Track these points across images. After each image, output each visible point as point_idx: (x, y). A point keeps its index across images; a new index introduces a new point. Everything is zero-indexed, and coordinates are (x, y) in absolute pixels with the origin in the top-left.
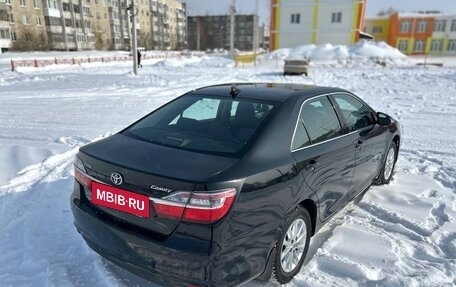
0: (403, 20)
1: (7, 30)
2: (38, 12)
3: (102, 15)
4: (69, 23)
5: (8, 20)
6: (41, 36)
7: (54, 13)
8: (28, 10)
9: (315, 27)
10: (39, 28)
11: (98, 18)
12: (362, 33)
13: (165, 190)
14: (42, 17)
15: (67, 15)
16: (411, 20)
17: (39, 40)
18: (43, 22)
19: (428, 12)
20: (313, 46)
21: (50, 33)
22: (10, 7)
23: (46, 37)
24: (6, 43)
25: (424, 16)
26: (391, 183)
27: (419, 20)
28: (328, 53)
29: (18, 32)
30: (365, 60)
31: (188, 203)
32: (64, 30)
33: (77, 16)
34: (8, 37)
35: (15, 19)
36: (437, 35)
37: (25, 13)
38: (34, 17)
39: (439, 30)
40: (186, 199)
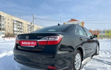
1: (4, 33)
2: (12, 29)
3: (26, 30)
4: (19, 31)
5: (4, 31)
6: (12, 34)
7: (15, 29)
8: (10, 29)
10: (11, 32)
11: (25, 30)
13: (42, 37)
14: (13, 30)
15: (18, 30)
16: (94, 31)
17: (11, 35)
18: (13, 31)
21: (14, 34)
22: (6, 28)
23: (13, 34)
24: (4, 35)
25: (97, 30)
26: (99, 55)
29: (7, 33)
31: (48, 39)
32: (17, 33)
33: (21, 30)
34: (4, 34)
35: (6, 30)
36: (100, 34)
37: (9, 29)
38: (11, 30)
39: (100, 33)
40: (47, 39)
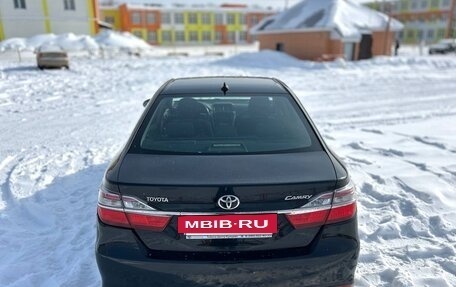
0: (133, 11)
9: (46, 14)
12: (100, 22)
13: (304, 197)
16: (140, 12)
19: (153, 5)
20: (53, 36)
25: (150, 8)
27: (147, 12)
28: (74, 43)
30: (117, 51)
36: (165, 27)
39: (165, 22)
40: (328, 201)
